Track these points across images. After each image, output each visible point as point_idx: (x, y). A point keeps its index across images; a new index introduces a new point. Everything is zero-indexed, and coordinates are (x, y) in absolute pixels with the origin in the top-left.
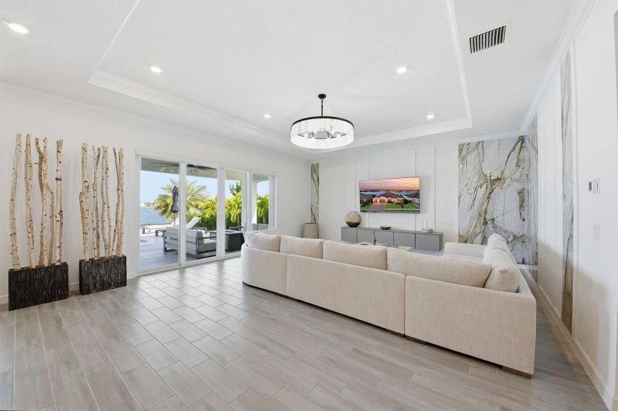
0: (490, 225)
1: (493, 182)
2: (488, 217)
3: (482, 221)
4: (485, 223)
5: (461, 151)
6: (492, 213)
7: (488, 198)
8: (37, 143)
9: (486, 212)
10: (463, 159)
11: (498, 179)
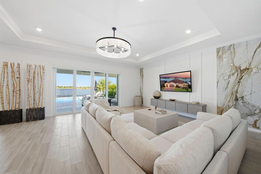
0: (240, 101)
1: (242, 71)
2: (239, 96)
3: (234, 98)
4: (237, 99)
5: (218, 52)
6: (242, 92)
7: (239, 82)
8: (11, 65)
9: (237, 92)
10: (219, 57)
11: (247, 69)
